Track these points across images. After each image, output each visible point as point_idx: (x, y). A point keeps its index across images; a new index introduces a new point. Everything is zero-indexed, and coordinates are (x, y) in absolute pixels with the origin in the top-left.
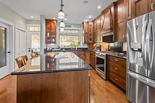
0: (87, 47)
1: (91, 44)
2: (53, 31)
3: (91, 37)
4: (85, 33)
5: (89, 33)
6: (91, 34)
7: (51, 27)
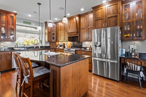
0: (49, 46)
1: (54, 42)
2: (10, 26)
3: (54, 36)
4: (49, 33)
5: (52, 33)
6: (54, 33)
7: (8, 21)
